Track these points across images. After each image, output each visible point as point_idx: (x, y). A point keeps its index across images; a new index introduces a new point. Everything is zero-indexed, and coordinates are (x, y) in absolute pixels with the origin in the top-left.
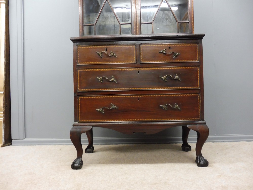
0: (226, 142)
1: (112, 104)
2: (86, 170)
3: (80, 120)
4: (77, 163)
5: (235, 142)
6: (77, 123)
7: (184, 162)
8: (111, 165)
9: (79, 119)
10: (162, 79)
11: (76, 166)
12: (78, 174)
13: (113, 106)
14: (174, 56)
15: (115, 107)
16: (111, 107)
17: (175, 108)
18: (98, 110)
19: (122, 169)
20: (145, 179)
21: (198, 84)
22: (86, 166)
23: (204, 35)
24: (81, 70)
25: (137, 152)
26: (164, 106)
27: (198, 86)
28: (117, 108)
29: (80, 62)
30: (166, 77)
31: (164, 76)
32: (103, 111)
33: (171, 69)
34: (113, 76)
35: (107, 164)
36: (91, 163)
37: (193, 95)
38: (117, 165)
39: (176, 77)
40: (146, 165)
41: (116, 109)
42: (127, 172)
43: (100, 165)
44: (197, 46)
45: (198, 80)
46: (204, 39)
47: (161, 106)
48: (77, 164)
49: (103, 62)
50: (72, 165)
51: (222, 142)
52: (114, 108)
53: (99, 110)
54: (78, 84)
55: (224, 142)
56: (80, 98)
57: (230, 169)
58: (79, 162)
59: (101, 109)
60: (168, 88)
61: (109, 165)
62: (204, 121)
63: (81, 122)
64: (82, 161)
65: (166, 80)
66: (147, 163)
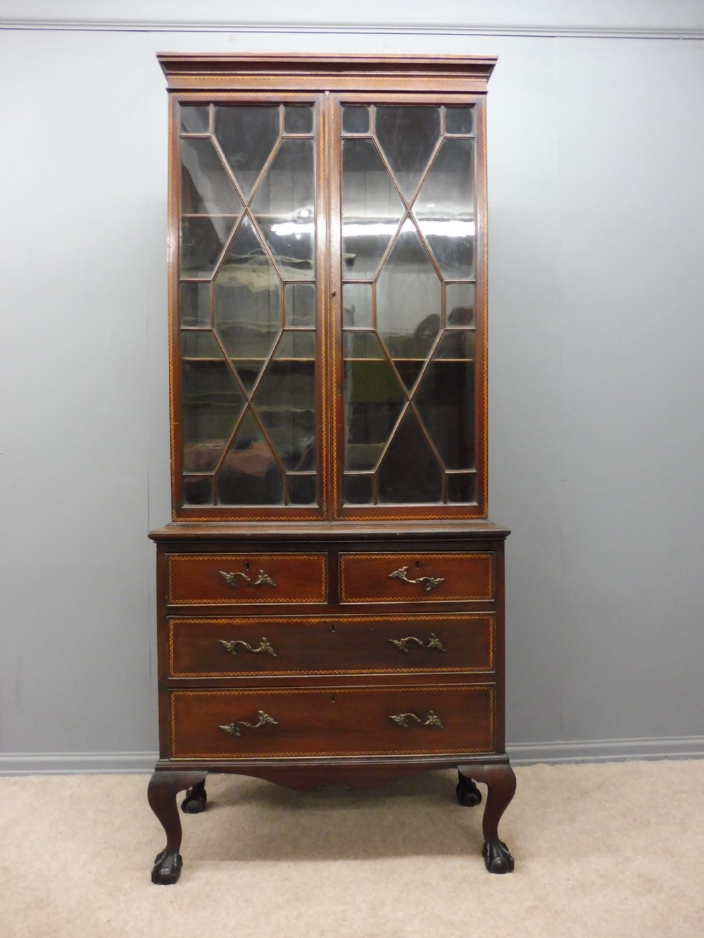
0: (589, 762)
1: (261, 712)
2: (190, 885)
3: (176, 754)
4: (167, 868)
5: (614, 761)
6: (166, 762)
7: (453, 854)
8: (259, 862)
9: (173, 750)
10: (396, 647)
11: (165, 876)
12: (172, 902)
13: (265, 717)
14: (428, 586)
15: (270, 719)
16: (259, 720)
17: (428, 722)
18: (223, 727)
19: (287, 879)
20: (346, 920)
21: (491, 660)
22: (190, 867)
23: (508, 533)
24: (177, 621)
25: (332, 807)
26: (397, 719)
27: (489, 666)
28: (275, 723)
29: (174, 600)
30: (407, 641)
31: (402, 639)
32: (238, 732)
33: (421, 621)
34: (264, 638)
35: (248, 860)
36: (202, 858)
37: (478, 688)
38: (275, 862)
39: (433, 643)
40: (352, 863)
41: (273, 724)
42: (300, 890)
43: (227, 862)
44: (488, 559)
45: (489, 648)
46: (508, 542)
47: (393, 717)
48: (167, 870)
49: (239, 599)
50: (153, 875)
51: (577, 762)
52: (268, 723)
53: (226, 727)
54: (169, 659)
55: (583, 762)
56: (175, 697)
57: (568, 880)
58: (173, 865)
59: (231, 726)
60: (412, 669)
61: (251, 863)
62: (503, 756)
63: (177, 760)
64: (180, 858)
65: (406, 650)
66: (356, 856)
